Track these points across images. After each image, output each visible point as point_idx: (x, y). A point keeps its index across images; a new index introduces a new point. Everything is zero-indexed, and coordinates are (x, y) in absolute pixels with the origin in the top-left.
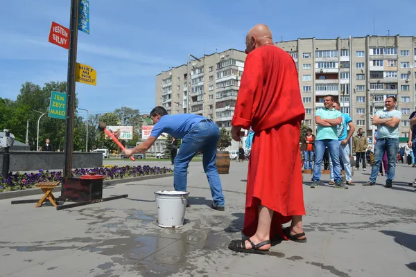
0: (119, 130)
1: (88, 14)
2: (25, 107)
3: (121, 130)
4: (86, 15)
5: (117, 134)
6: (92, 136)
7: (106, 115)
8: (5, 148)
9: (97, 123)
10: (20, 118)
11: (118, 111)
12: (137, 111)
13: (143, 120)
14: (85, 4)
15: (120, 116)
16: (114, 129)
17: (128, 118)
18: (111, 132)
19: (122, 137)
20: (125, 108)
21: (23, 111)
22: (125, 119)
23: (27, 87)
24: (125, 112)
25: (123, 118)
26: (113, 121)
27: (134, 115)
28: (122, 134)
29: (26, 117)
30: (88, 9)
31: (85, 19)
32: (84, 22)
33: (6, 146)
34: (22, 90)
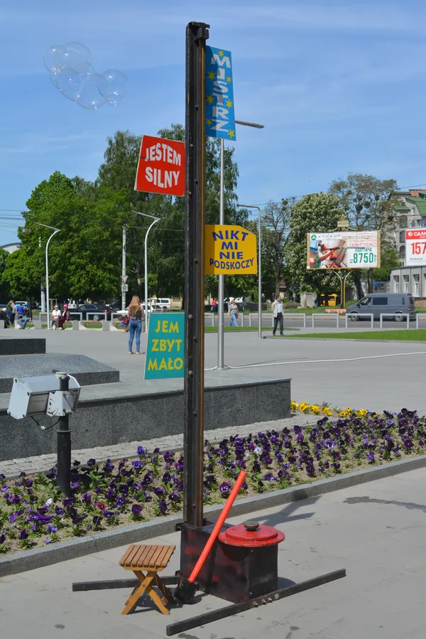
0: (343, 242)
1: (230, 86)
2: (116, 194)
3: (348, 244)
4: (225, 90)
5: (337, 255)
6: (276, 258)
7: (309, 198)
8: (61, 418)
9: (285, 222)
10: (107, 223)
11: (338, 187)
12: (391, 183)
13: (409, 205)
14: (220, 63)
15: (344, 200)
16: (329, 239)
17: (367, 205)
18: (323, 249)
19: (350, 262)
20: (358, 178)
21: (111, 205)
22: (359, 208)
23: (117, 142)
24: (360, 188)
25: (353, 206)
26: (326, 213)
27: (384, 196)
28: (350, 254)
29: (119, 220)
30: (229, 73)
31: (224, 101)
32: (221, 112)
33: (62, 414)
34: (109, 151)
